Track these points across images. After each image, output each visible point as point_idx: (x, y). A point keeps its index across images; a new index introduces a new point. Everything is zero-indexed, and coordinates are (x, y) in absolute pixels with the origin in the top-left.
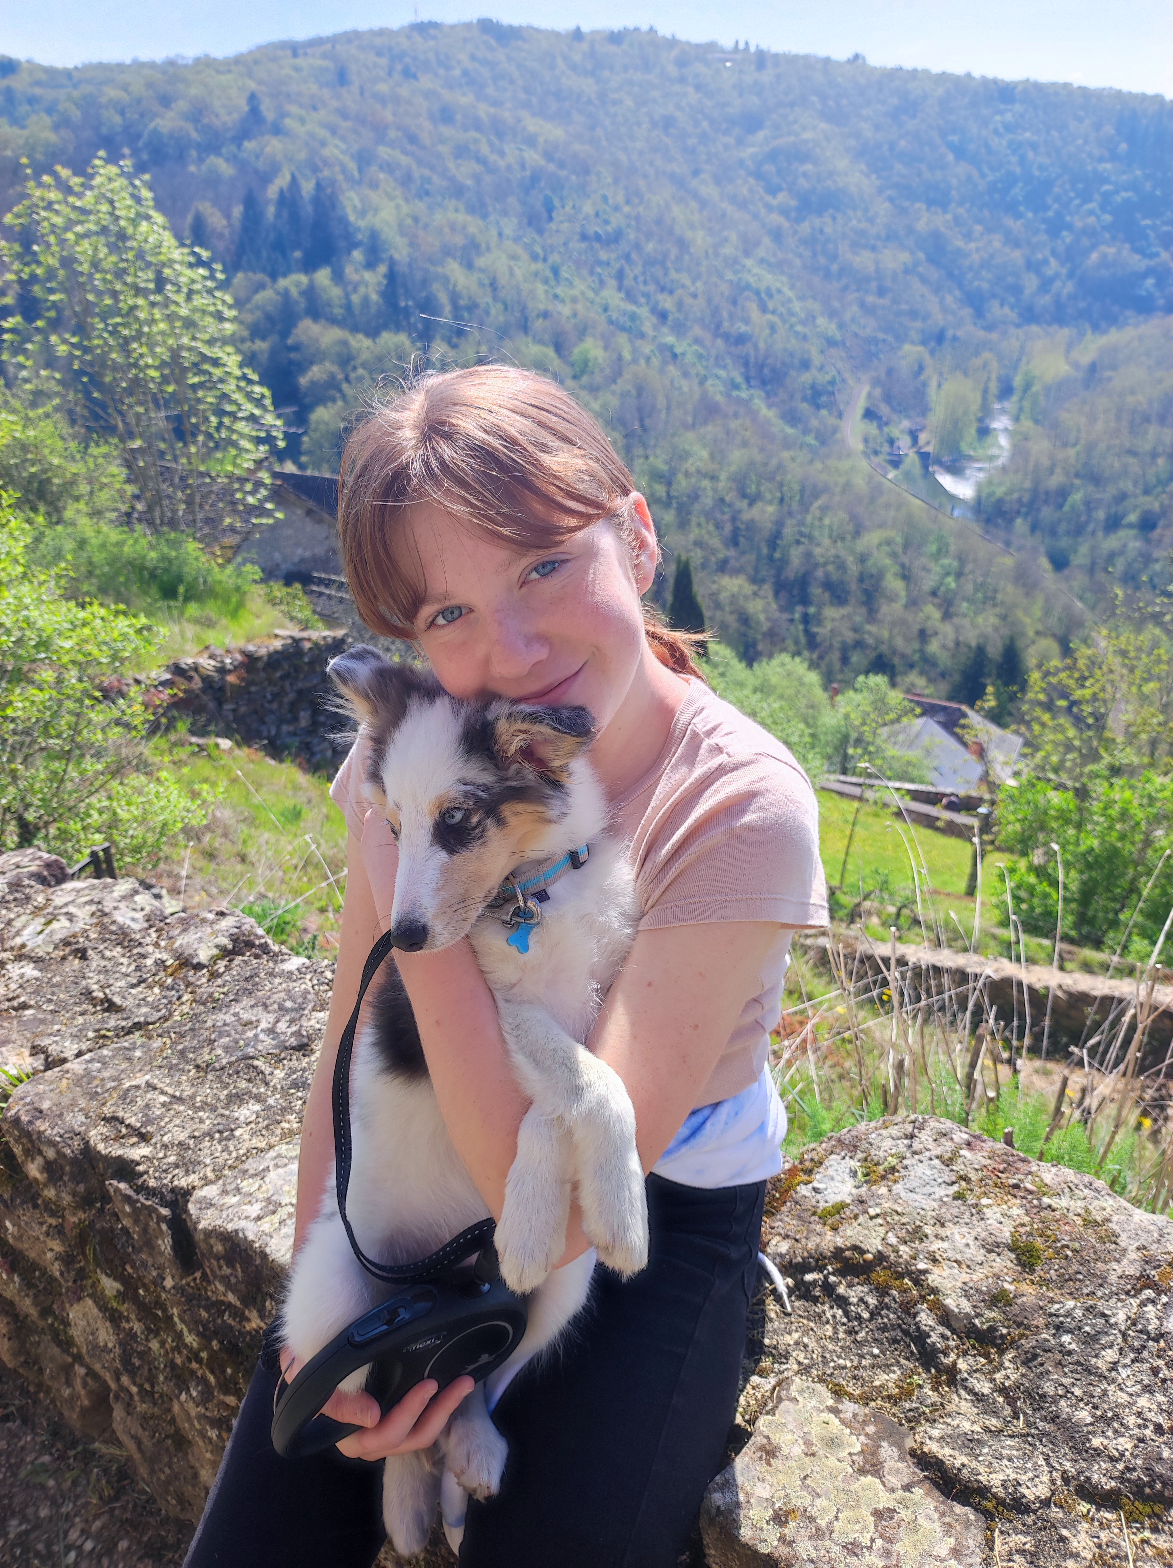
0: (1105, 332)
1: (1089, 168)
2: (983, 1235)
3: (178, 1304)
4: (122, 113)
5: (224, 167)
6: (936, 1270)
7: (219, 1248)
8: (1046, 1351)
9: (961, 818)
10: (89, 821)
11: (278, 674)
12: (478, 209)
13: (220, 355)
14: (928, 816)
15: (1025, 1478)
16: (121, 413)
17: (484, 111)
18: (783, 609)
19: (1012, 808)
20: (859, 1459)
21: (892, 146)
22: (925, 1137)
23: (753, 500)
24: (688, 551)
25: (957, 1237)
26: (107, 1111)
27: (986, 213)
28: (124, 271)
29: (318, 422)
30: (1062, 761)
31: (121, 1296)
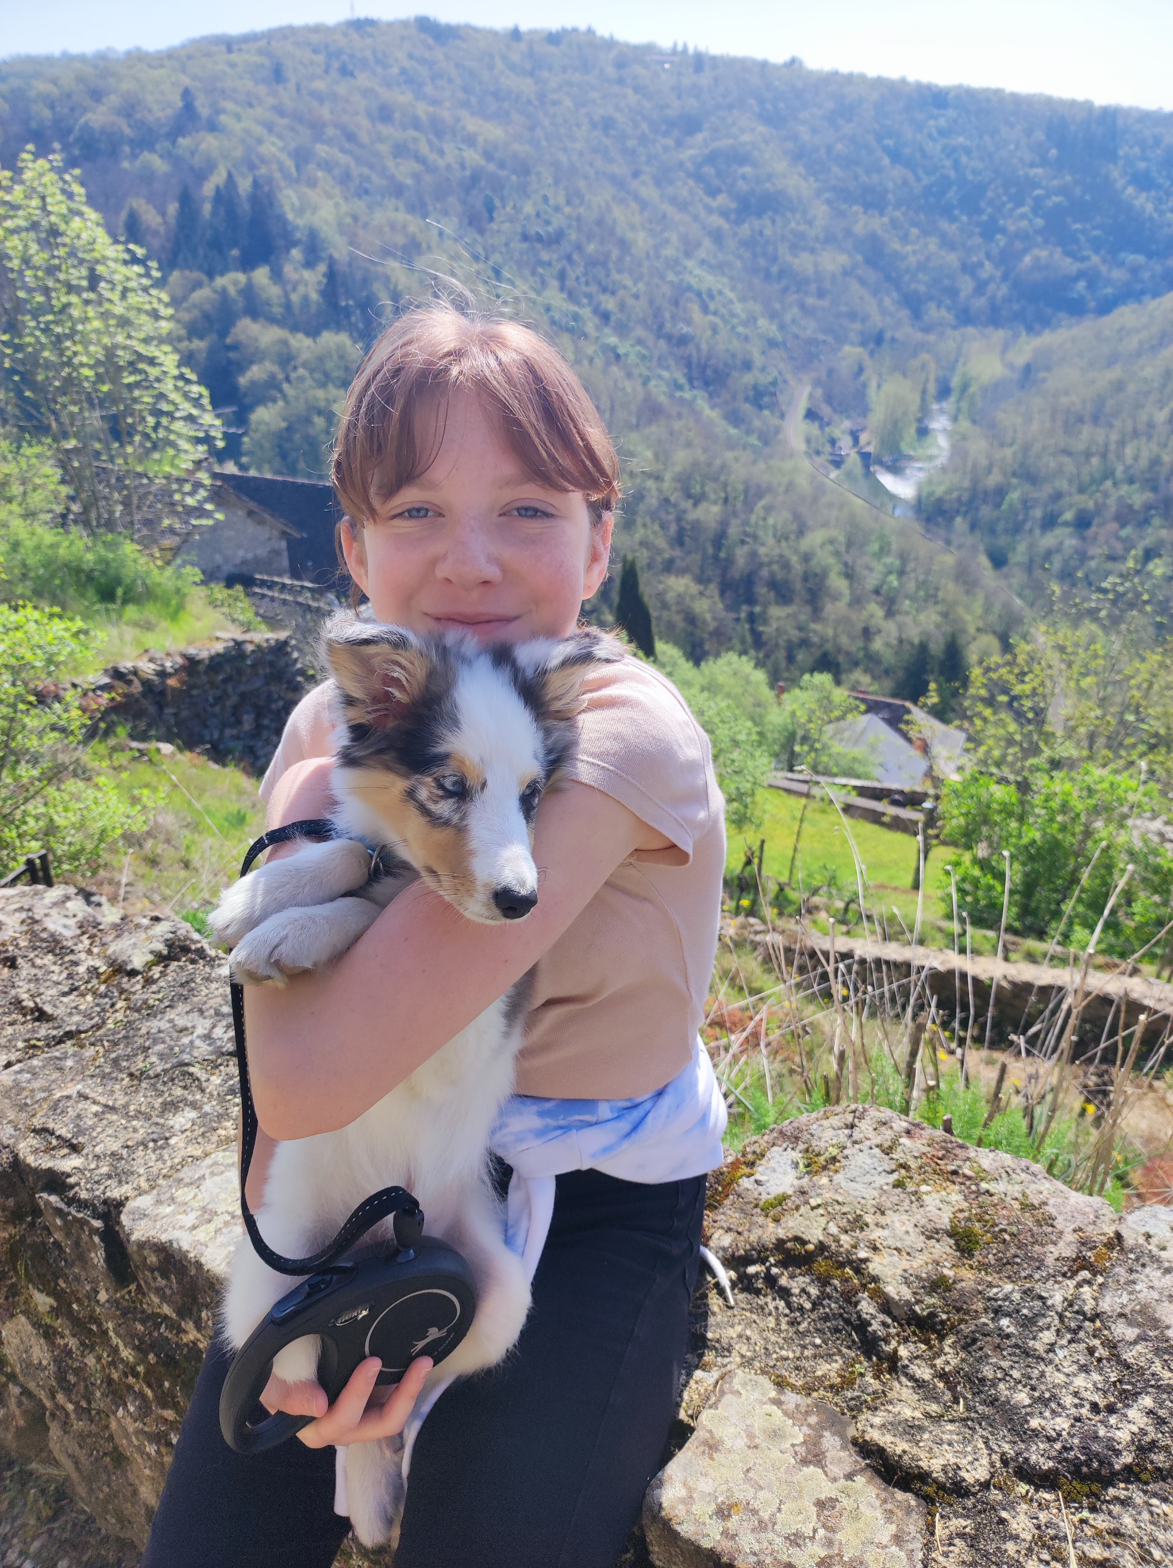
0: (1039, 334)
1: (1021, 173)
2: (923, 1221)
3: (113, 1318)
4: (52, 107)
5: (157, 163)
6: (876, 1258)
7: (153, 1259)
8: (985, 1335)
9: (907, 813)
10: (24, 828)
11: (221, 677)
12: (419, 208)
13: (157, 353)
14: (873, 812)
15: (964, 1461)
16: (54, 412)
17: (422, 109)
18: (729, 608)
19: (955, 802)
20: (802, 1450)
21: (829, 149)
22: (865, 1127)
23: (697, 500)
24: (634, 551)
25: (897, 1224)
26: (37, 1122)
27: (922, 217)
28: (58, 268)
29: (258, 423)
30: (1004, 756)
31: (55, 1312)
